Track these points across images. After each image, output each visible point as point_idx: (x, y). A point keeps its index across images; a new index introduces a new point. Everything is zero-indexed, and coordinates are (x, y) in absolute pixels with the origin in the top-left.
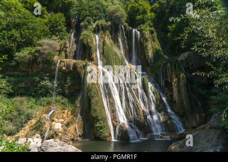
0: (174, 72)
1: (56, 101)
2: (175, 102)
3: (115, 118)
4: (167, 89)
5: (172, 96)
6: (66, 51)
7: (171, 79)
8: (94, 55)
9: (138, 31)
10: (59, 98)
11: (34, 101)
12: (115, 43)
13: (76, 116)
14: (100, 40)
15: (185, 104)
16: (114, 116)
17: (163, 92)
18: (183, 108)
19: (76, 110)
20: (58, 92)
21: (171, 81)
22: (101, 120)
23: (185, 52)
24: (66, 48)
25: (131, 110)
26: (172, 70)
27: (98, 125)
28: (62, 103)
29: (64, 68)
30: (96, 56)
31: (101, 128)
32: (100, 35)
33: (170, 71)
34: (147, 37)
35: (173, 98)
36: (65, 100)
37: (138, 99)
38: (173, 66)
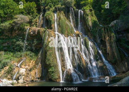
0: (107, 34)
1: (26, 54)
2: (108, 54)
3: (64, 65)
4: (102, 45)
5: (106, 50)
6: (36, 24)
7: (105, 38)
8: (53, 26)
9: (82, 10)
10: (28, 53)
11: (12, 55)
12: (67, 19)
13: (38, 64)
14: (57, 17)
15: (116, 55)
16: (63, 64)
17: (99, 48)
18: (114, 58)
19: (38, 60)
20: (28, 49)
21: (105, 40)
22: (53, 66)
23: (114, 20)
24: (37, 23)
25: (76, 59)
26: (105, 33)
27: (50, 70)
28: (31, 56)
29: (32, 33)
30: (54, 26)
31: (53, 72)
32: (57, 14)
33: (104, 33)
34: (88, 13)
35: (106, 51)
36: (33, 54)
37: (82, 53)
38: (106, 30)
